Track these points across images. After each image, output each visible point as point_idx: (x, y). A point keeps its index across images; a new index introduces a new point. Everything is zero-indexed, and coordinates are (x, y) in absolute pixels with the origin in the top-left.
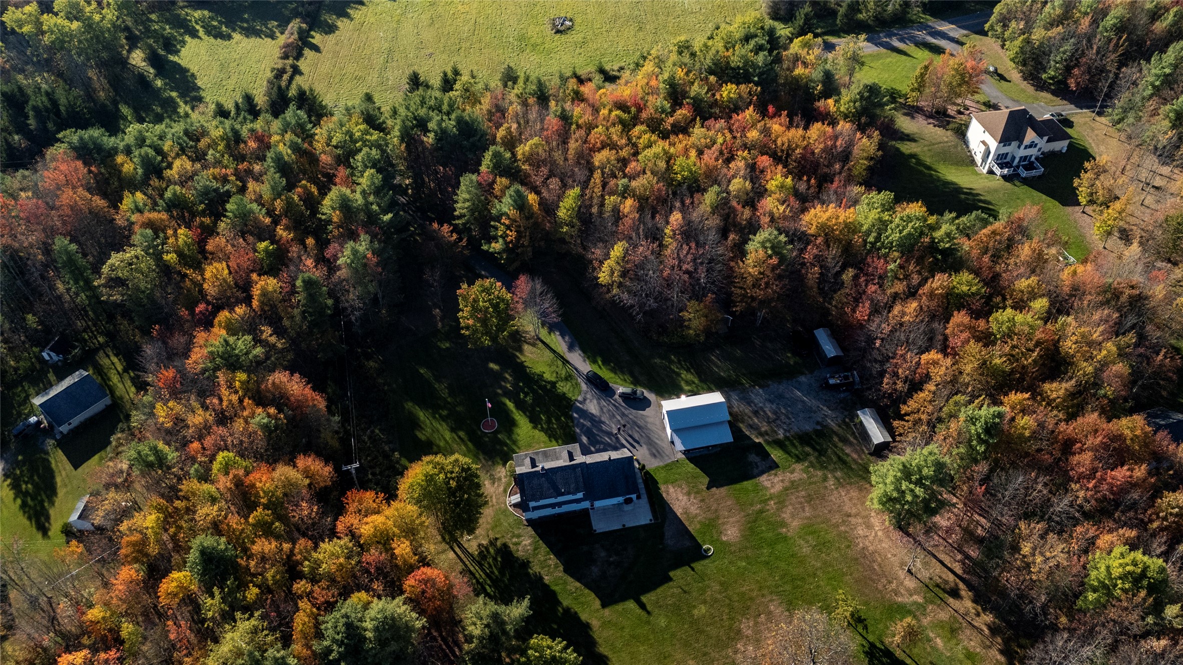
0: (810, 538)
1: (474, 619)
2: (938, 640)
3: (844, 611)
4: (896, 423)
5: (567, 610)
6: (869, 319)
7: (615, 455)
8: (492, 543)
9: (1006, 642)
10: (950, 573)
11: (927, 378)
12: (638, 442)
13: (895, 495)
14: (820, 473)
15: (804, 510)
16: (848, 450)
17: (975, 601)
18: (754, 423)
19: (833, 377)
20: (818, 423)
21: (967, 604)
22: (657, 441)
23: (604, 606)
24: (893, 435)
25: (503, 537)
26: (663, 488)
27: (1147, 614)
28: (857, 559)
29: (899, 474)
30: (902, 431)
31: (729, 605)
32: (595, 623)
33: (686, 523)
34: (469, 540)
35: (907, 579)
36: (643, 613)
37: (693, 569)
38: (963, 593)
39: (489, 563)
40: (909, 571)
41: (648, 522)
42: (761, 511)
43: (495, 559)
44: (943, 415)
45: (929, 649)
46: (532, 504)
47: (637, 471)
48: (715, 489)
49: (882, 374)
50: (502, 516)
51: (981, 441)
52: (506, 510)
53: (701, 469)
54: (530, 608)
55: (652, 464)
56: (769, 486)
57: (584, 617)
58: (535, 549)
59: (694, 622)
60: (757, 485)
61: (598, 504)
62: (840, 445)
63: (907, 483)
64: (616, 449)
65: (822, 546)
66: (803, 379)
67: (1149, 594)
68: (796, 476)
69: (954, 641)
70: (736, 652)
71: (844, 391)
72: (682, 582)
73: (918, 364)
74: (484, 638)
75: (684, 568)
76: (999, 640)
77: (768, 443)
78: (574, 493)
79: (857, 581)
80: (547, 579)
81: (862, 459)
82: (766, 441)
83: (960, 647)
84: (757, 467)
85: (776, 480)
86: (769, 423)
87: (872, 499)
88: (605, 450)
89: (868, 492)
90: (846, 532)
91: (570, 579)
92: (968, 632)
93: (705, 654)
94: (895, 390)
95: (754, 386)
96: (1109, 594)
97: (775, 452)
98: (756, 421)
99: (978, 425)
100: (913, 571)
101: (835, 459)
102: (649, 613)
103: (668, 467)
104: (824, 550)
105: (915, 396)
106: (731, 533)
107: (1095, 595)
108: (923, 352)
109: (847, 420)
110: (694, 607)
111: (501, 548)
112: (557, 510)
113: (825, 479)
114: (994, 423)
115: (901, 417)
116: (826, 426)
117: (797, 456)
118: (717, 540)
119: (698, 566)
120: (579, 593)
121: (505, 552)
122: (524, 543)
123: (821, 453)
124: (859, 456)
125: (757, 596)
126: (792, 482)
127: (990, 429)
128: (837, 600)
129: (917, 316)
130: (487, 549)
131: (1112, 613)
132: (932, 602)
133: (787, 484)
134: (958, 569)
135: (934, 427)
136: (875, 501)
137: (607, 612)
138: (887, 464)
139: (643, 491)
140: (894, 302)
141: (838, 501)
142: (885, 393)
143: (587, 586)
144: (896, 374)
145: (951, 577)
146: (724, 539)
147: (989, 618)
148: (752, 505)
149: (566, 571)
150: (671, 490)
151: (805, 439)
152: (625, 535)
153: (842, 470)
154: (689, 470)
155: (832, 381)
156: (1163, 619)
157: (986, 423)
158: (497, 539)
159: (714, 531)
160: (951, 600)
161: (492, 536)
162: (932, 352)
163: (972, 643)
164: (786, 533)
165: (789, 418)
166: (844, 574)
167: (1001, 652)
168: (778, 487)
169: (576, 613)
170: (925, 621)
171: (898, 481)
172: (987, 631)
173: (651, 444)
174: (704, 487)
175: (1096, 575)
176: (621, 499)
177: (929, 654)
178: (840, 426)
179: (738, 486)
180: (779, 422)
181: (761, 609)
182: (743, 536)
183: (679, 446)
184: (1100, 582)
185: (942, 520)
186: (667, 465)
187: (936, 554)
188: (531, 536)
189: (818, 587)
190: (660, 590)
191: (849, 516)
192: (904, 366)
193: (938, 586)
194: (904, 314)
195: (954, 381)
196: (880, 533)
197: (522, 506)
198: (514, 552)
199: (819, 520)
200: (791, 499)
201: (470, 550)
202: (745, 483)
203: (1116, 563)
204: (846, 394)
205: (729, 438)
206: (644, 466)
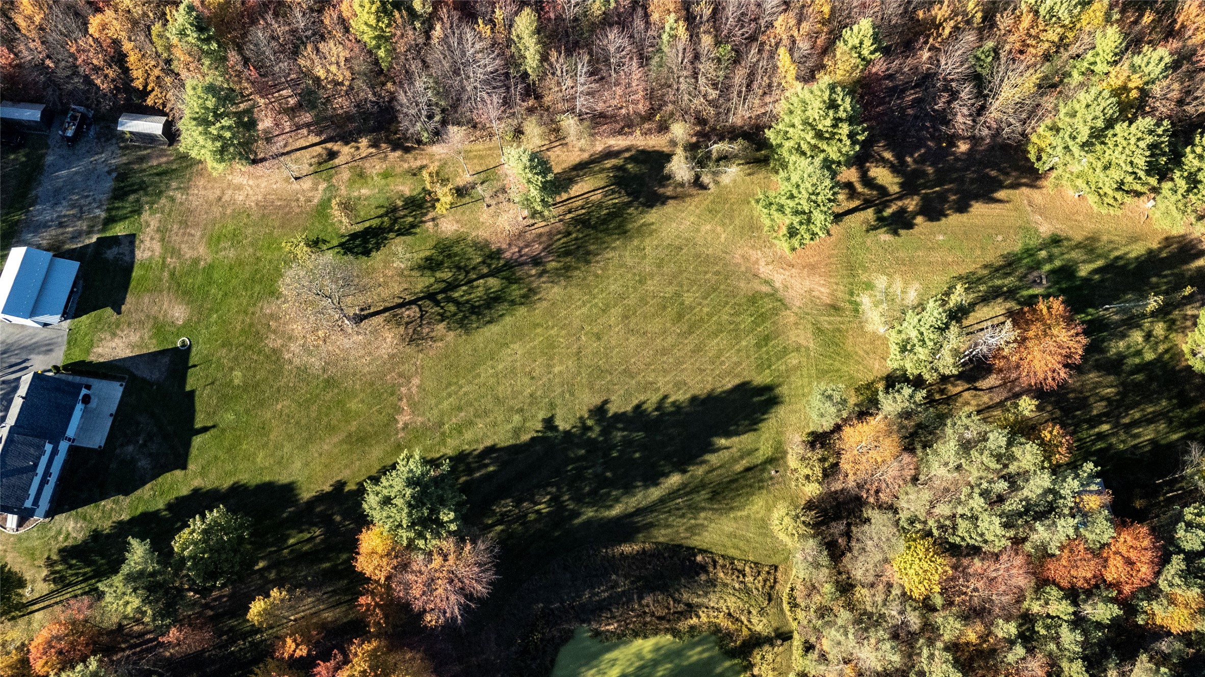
0: (222, 245)
1: (121, 602)
2: (363, 191)
3: (302, 250)
4: (150, 101)
5: (170, 507)
6: (16, 55)
7: (23, 390)
8: (50, 563)
9: (388, 141)
10: (314, 148)
11: (116, 43)
12: (24, 361)
13: (218, 144)
14: (163, 201)
15: (193, 235)
16: (155, 163)
17: (347, 143)
18: (72, 232)
19: (66, 129)
20: (109, 173)
21: (346, 151)
22: (34, 341)
23: (184, 467)
24: (162, 113)
25: (50, 550)
26: (92, 358)
27: (413, 23)
28: (264, 215)
29: (200, 129)
30: (161, 101)
31: (246, 348)
32: (197, 483)
33: (145, 351)
34: (33, 590)
35: (302, 184)
36: (212, 431)
37: (195, 366)
38: (335, 148)
39: (72, 575)
40: (296, 179)
41: (121, 389)
42: (172, 274)
43: (71, 567)
44: (165, 55)
45: (366, 203)
46: (28, 504)
47: (57, 376)
48: (123, 307)
49: (87, 80)
50: (26, 544)
51: (207, 41)
52: (20, 539)
53: (94, 310)
54: (143, 540)
55: (59, 357)
56: (150, 254)
57: (185, 491)
58: (85, 519)
59: (245, 388)
60: (142, 265)
61: (71, 432)
62: (144, 166)
63: (213, 127)
64: (16, 389)
65: (235, 237)
66: (49, 159)
67: (400, 11)
68: (154, 223)
69: (369, 180)
70: (291, 362)
71: (88, 129)
72: (202, 382)
73: (96, 40)
74: (148, 597)
75: (189, 374)
76: (383, 145)
77: (103, 230)
78: (44, 453)
79: (282, 226)
80: (125, 517)
81: (171, 155)
82: (99, 232)
83: (375, 178)
84: (123, 254)
85: (148, 243)
86: (80, 218)
87: (213, 168)
88: (10, 402)
89: (206, 169)
90: (234, 210)
91: (138, 492)
92: (367, 165)
93: (279, 391)
94: (113, 80)
95: (28, 211)
96: (387, 39)
97: (117, 229)
98: (70, 229)
99: (189, 32)
100: (298, 175)
101: (157, 179)
102: (214, 427)
103: (72, 341)
104: (240, 238)
105: (128, 65)
106: (179, 313)
107: (383, 50)
108: (86, 31)
109: (122, 145)
110: (231, 381)
111: (62, 557)
112: (53, 480)
113: (172, 199)
114: (195, 18)
115: (145, 93)
116: (117, 168)
117: (133, 212)
118: (179, 329)
119: (194, 359)
120: (157, 488)
121: (67, 553)
122: (70, 529)
123: (142, 187)
124: (166, 156)
125: (251, 318)
126: (158, 230)
127: (201, 26)
128: (290, 252)
129: (41, 8)
130: (53, 573)
131: (401, 48)
132: (331, 177)
133: (157, 236)
134: (314, 139)
135: (172, 71)
136: (215, 165)
137: (192, 466)
138: (184, 134)
139: (85, 380)
140: (10, 19)
141: (201, 200)
142: (111, 91)
143: (155, 477)
144: (97, 69)
145: (318, 149)
146: (181, 322)
147: (364, 142)
148: (160, 280)
149: (126, 493)
150: (100, 350)
151: (120, 194)
152: (121, 418)
153: (171, 179)
154: (88, 322)
155: (70, 133)
156: (421, 15)
157: (191, 24)
158: (48, 558)
159: (167, 328)
160: (337, 161)
161: (41, 563)
162: (91, 21)
163: (377, 167)
164: (206, 263)
165: (87, 196)
166: (271, 234)
167: (394, 150)
168: (157, 247)
169: (177, 498)
170: (343, 191)
171: (206, 133)
172: (373, 150)
173: (34, 349)
174: (115, 316)
175: (368, 37)
176: (79, 407)
177: (369, 205)
178: (125, 155)
179: (133, 284)
180: (85, 208)
181: (264, 321)
182: (187, 304)
183: (54, 319)
184: (374, 38)
185: (265, 123)
186: (69, 343)
187: (293, 148)
188: (67, 519)
189: (270, 262)
190: (198, 406)
191: (220, 199)
192: (91, 55)
193: (320, 164)
194: (30, 18)
195: (135, 23)
196: (251, 182)
197: (24, 517)
198: (75, 544)
199: (209, 227)
200: (175, 241)
201: (45, 593)
202: (134, 274)
203: (366, 16)
204: (92, 128)
205: (76, 264)
206: (55, 367)
